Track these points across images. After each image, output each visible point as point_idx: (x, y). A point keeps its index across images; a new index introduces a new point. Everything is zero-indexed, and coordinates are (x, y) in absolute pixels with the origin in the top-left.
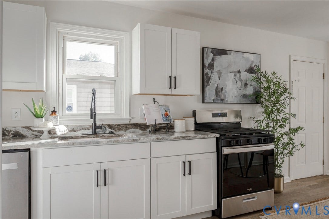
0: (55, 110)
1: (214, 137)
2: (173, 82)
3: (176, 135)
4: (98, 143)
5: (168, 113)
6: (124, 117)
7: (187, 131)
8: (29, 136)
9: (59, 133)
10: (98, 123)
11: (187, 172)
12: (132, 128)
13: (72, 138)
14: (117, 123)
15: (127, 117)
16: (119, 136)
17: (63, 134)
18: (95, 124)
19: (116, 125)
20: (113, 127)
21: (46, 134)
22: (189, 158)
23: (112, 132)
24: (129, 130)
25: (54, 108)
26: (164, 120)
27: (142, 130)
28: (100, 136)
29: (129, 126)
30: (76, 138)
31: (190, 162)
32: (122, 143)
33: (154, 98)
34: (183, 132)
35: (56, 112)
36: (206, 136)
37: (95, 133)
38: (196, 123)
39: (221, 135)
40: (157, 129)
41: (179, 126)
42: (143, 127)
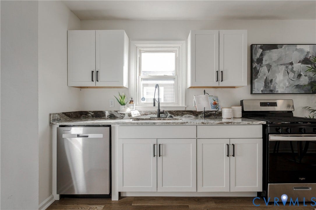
0: (133, 100)
1: (260, 124)
2: (220, 75)
3: (224, 120)
4: (155, 124)
5: (217, 102)
6: (181, 105)
7: (234, 118)
8: (119, 117)
9: (133, 116)
10: (161, 110)
11: (231, 153)
12: (187, 114)
13: (143, 119)
14: (175, 110)
15: (184, 105)
16: (176, 119)
17: (136, 117)
18: (159, 110)
19: (174, 111)
20: (172, 113)
21: (126, 116)
22: (233, 142)
23: (171, 117)
24: (185, 115)
25: (132, 98)
26: (212, 108)
27: (194, 115)
28: (162, 119)
29: (185, 112)
30: (146, 119)
31: (234, 145)
32: (173, 125)
33: (205, 91)
34: (230, 119)
35: (133, 101)
36: (250, 123)
37: (159, 116)
38: (243, 112)
39: (267, 123)
40: (208, 115)
41: (226, 113)
42: (195, 114)
